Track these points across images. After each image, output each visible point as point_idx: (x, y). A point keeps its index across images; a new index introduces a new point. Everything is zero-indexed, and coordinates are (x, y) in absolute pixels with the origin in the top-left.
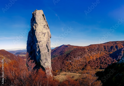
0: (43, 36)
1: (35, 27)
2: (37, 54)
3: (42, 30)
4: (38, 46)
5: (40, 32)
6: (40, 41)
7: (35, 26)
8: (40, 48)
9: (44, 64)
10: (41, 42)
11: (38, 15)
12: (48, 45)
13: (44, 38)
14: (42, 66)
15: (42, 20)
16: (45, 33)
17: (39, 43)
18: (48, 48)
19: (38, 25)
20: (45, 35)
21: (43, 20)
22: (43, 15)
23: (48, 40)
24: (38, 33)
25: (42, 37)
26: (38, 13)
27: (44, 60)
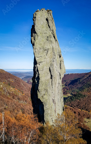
0: (45, 54)
1: (34, 40)
2: (36, 81)
3: (45, 44)
4: (37, 69)
5: (40, 47)
6: (40, 62)
7: (34, 37)
8: (40, 72)
9: (43, 97)
10: (42, 63)
11: (39, 19)
12: (51, 69)
13: (47, 57)
14: (40, 99)
15: (45, 28)
16: (48, 49)
17: (39, 64)
18: (51, 73)
19: (38, 36)
20: (48, 52)
21: (47, 28)
22: (47, 20)
23: (53, 60)
24: (38, 48)
25: (43, 55)
26: (39, 16)
27: (43, 91)
